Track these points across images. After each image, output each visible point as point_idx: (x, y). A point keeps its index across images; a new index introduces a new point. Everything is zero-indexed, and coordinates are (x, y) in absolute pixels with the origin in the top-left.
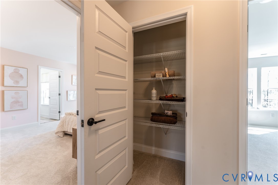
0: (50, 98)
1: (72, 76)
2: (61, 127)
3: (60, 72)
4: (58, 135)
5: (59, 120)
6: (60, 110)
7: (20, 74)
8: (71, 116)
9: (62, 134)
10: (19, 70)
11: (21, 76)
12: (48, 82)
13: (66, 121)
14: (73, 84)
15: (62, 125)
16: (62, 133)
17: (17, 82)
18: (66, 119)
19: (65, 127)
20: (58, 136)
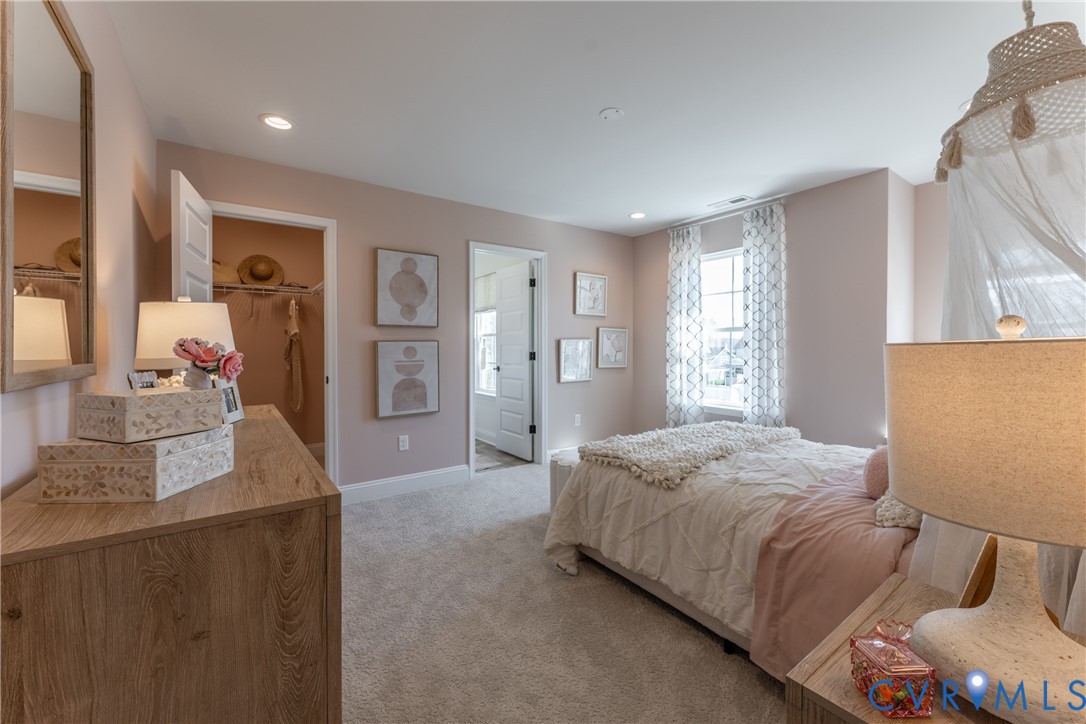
0: (498, 369)
1: (575, 275)
2: (566, 523)
3: (535, 263)
4: (555, 561)
5: (532, 462)
6: (533, 421)
7: (416, 276)
8: (614, 474)
9: (573, 560)
10: (415, 263)
11: (422, 286)
12: (494, 308)
13: (587, 494)
14: (579, 311)
15: (571, 513)
16: (572, 553)
17: (409, 310)
18: (587, 486)
19: (584, 523)
20: (558, 566)
